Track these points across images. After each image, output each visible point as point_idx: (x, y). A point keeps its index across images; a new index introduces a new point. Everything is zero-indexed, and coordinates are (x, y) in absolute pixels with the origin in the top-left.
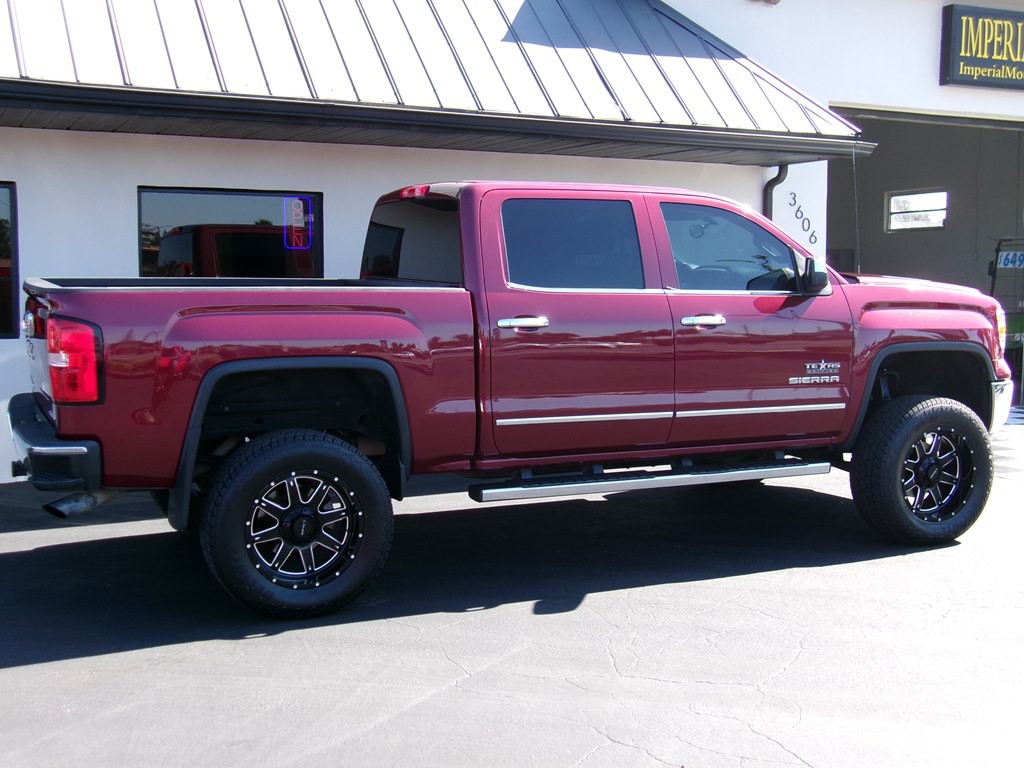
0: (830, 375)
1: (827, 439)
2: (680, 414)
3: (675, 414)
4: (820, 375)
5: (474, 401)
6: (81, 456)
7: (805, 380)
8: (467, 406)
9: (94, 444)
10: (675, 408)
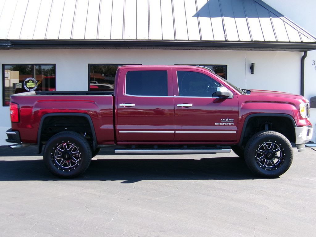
0: (230, 123)
1: (233, 142)
2: (176, 132)
3: (175, 132)
4: (226, 122)
5: (113, 125)
6: (14, 135)
7: (221, 124)
8: (111, 127)
9: (18, 132)
10: (175, 130)
